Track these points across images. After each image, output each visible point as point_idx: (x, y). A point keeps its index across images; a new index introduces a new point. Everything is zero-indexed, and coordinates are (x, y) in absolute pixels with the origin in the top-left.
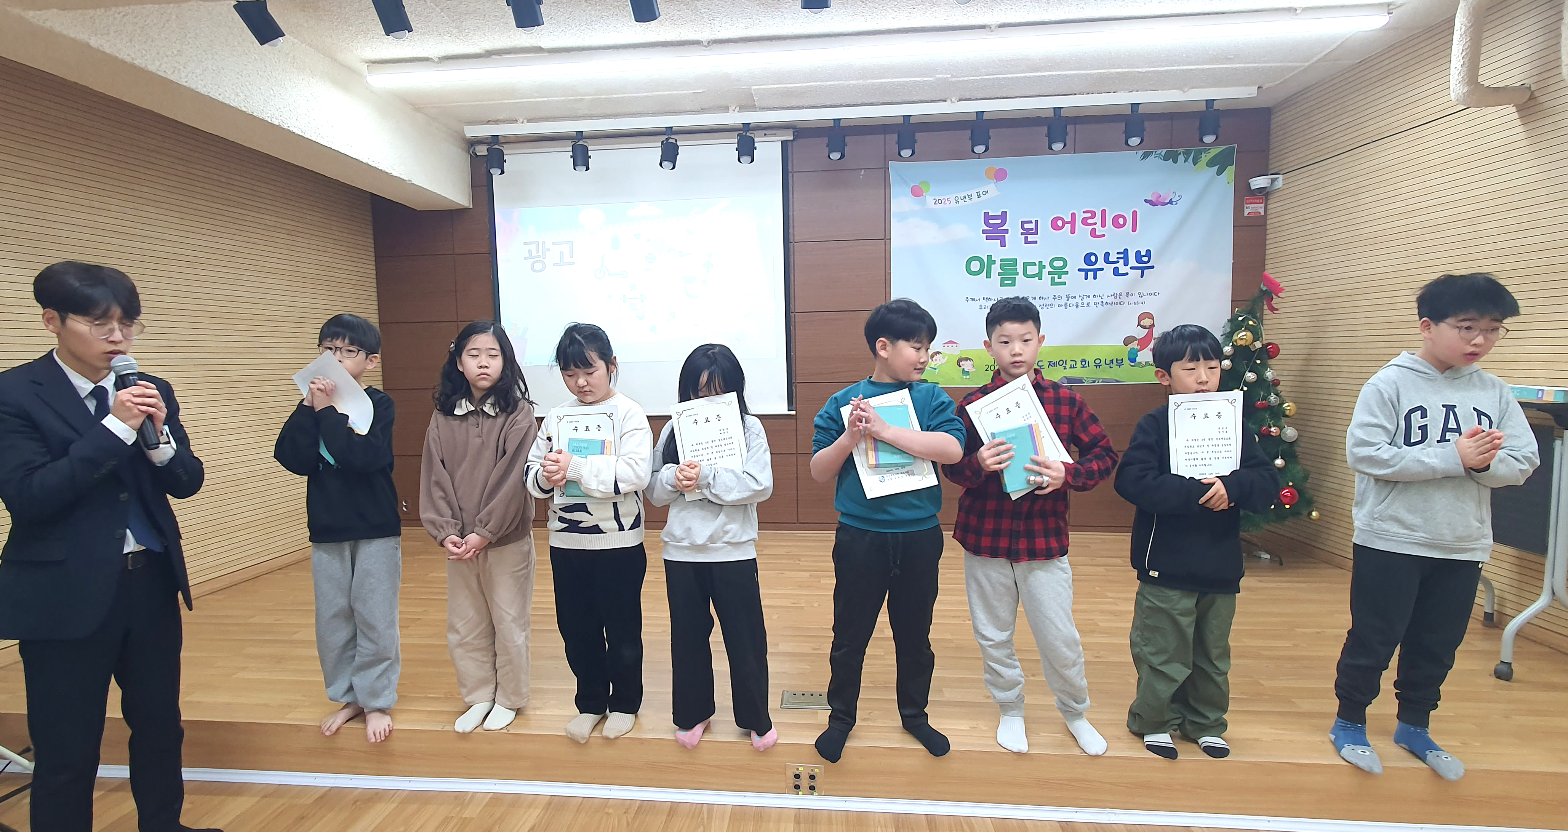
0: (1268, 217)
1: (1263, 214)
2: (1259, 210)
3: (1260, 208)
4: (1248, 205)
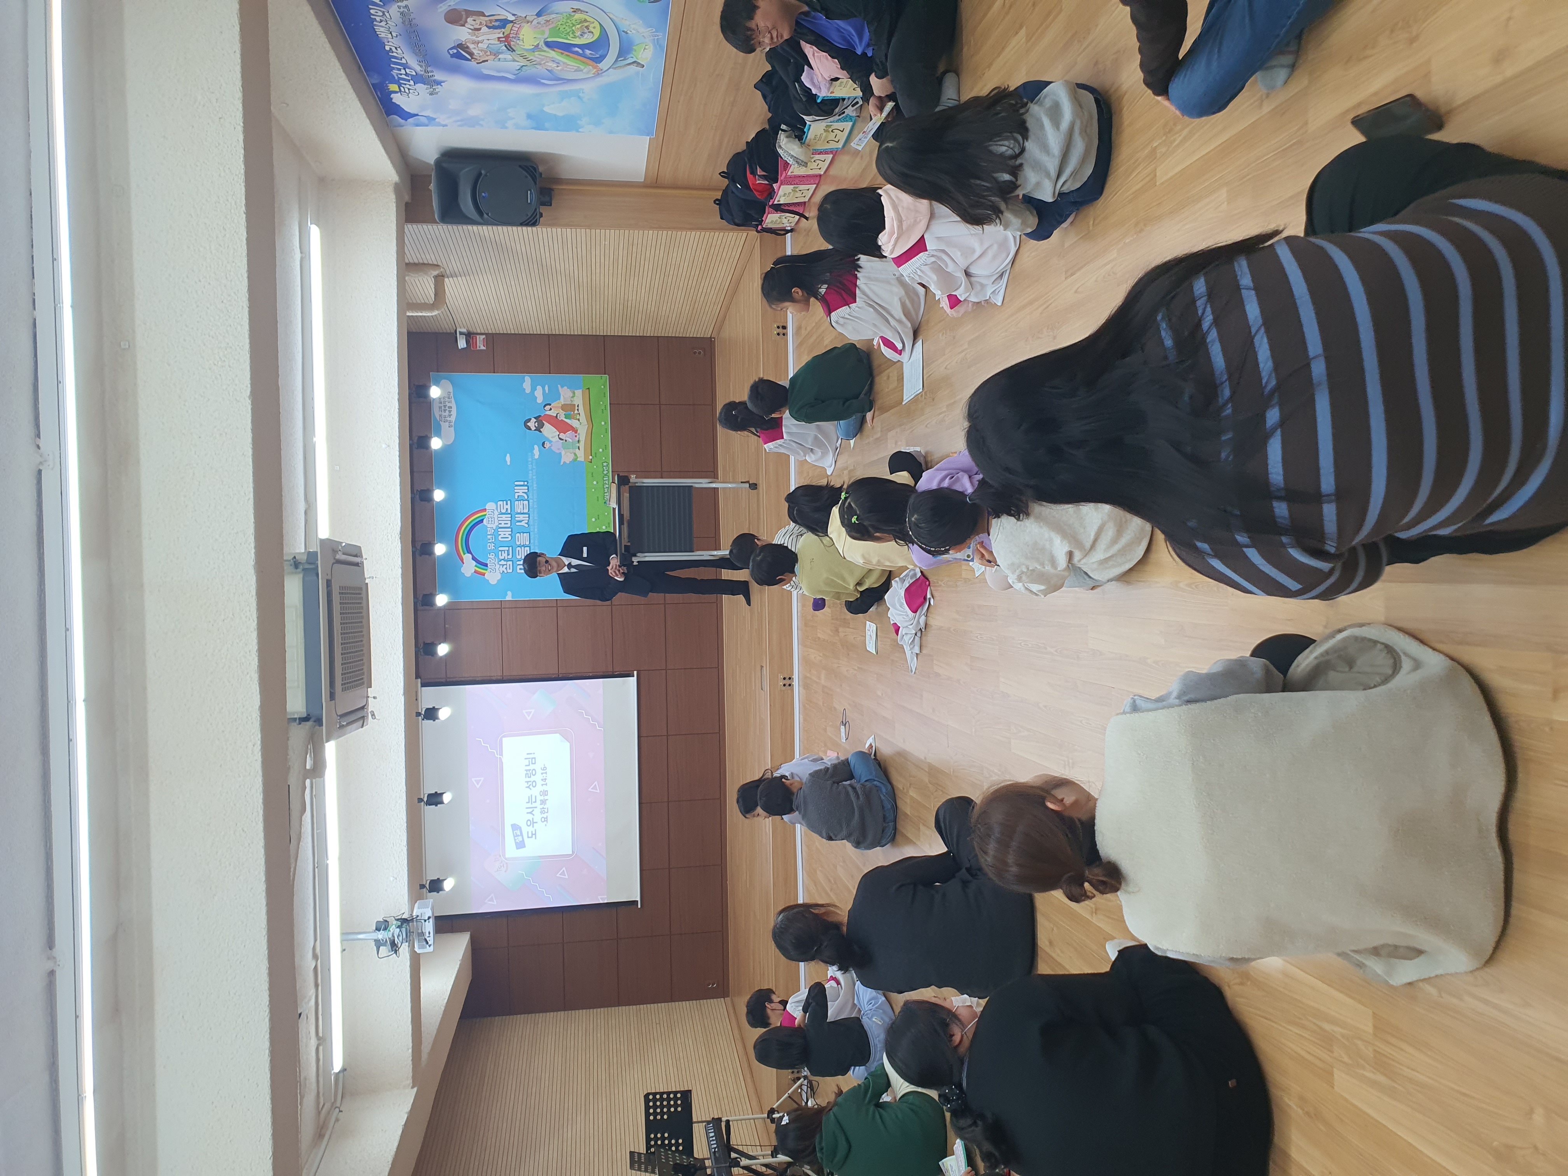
0: (487, 332)
1: (484, 336)
2: (482, 338)
3: (480, 339)
4: (478, 347)
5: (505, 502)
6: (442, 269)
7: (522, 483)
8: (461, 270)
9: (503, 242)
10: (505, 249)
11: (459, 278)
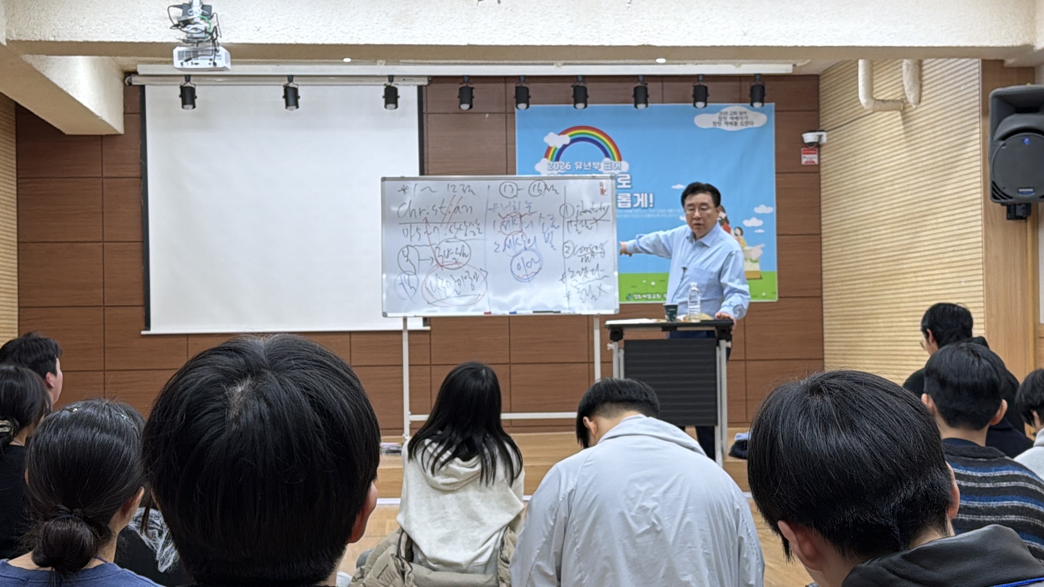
0: (822, 165)
1: (816, 163)
2: (814, 160)
4: (805, 156)
5: (629, 182)
6: (914, 107)
7: (651, 201)
8: (914, 127)
9: (958, 169)
10: (947, 172)
11: (902, 127)
